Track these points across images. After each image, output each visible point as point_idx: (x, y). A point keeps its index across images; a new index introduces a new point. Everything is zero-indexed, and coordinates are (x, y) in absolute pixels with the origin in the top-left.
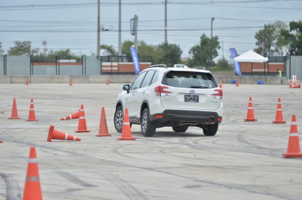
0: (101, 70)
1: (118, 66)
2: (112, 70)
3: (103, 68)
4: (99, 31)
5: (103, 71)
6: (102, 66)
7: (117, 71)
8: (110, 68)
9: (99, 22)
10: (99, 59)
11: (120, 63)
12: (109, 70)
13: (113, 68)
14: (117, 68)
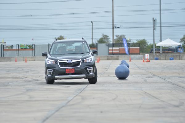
0: (109, 52)
1: (119, 50)
2: (113, 52)
3: (110, 51)
4: (113, 28)
5: (110, 53)
6: (109, 50)
7: (118, 53)
8: (112, 51)
9: (113, 22)
10: (107, 45)
11: (120, 48)
12: (111, 52)
13: (114, 51)
14: (118, 51)
